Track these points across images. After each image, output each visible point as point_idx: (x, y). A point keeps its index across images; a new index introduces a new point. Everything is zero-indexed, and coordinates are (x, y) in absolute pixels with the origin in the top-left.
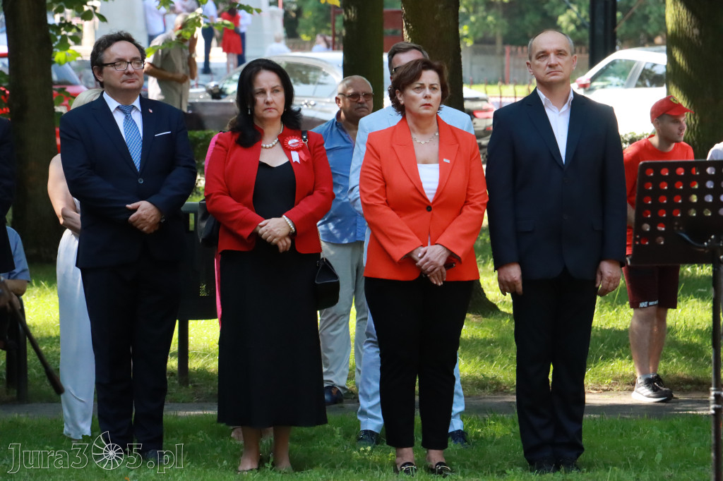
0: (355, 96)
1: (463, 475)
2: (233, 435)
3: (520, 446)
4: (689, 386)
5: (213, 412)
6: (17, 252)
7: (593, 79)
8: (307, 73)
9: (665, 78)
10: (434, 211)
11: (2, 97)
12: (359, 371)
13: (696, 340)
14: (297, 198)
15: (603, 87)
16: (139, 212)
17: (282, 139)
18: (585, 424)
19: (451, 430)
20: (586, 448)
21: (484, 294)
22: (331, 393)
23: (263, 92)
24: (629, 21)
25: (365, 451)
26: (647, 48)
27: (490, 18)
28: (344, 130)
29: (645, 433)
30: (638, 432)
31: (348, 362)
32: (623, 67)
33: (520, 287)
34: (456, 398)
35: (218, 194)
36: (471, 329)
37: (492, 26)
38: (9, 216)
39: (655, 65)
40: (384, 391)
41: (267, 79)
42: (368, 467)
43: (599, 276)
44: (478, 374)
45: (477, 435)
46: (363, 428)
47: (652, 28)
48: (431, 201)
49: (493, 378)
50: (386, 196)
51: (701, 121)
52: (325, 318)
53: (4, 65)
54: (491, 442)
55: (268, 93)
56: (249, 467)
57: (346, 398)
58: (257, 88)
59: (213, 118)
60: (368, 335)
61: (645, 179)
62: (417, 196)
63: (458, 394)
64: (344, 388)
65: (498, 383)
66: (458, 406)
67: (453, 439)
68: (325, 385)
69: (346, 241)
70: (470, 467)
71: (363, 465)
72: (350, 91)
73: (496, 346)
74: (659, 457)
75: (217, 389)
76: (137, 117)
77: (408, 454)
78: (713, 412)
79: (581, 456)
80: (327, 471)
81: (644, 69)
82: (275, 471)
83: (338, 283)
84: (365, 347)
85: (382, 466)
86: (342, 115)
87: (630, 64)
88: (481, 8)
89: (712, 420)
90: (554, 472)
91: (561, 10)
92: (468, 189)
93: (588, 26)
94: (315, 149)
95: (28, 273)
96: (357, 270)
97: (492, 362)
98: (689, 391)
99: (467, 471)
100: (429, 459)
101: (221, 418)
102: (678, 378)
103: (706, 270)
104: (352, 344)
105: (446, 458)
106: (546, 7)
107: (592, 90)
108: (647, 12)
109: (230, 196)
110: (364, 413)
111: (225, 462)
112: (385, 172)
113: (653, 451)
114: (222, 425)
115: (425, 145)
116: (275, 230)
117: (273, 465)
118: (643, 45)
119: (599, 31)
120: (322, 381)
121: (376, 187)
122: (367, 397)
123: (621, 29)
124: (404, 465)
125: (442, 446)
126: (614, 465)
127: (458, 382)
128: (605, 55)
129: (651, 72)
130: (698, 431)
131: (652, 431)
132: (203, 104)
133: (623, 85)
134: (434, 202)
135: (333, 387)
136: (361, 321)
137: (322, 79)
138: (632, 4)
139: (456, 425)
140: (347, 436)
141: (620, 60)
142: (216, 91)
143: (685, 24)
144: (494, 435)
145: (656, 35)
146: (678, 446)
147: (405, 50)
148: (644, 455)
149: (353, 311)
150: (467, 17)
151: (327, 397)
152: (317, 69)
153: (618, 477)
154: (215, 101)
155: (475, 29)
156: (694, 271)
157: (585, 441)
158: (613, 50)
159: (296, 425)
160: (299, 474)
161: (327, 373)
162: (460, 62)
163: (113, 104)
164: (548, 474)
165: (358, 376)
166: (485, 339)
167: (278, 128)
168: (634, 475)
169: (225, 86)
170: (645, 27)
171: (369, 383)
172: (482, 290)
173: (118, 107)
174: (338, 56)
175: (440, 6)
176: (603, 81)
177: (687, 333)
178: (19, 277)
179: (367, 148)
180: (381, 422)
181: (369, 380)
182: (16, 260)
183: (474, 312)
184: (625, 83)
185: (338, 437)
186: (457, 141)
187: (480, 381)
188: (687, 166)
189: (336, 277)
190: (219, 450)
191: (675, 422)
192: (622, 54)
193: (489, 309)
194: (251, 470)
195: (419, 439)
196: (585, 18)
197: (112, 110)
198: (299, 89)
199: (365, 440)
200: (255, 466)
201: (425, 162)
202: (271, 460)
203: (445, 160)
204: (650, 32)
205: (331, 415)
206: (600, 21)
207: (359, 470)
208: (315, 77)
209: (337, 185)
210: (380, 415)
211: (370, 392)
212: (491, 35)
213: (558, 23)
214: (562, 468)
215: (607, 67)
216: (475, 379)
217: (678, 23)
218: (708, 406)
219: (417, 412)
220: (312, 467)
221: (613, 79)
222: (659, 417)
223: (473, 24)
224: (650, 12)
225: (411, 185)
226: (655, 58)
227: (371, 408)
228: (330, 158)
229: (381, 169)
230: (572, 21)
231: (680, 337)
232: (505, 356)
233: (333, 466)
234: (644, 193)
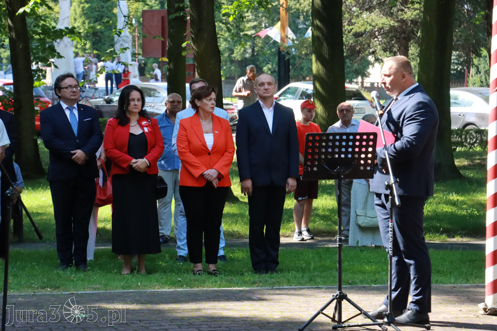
0: (172, 102)
1: (225, 276)
2: (119, 258)
3: (250, 262)
4: (324, 234)
5: (110, 247)
6: (18, 174)
7: (280, 96)
8: (151, 92)
9: (312, 95)
10: (211, 155)
11: (10, 103)
12: (176, 229)
13: (327, 213)
14: (149, 149)
15: (284, 99)
16: (76, 155)
17: (139, 122)
18: (279, 252)
19: (219, 255)
20: (280, 263)
21: (233, 193)
22: (163, 239)
23: (134, 100)
24: (295, 70)
25: (180, 265)
26: (303, 82)
27: (232, 68)
28: (169, 118)
29: (306, 256)
30: (303, 255)
31: (171, 225)
32: (293, 90)
33: (251, 190)
34: (221, 241)
35: (111, 148)
36: (228, 209)
37: (233, 71)
38: (14, 157)
39: (307, 89)
40: (188, 237)
41: (135, 95)
42: (181, 272)
43: (287, 185)
44: (230, 230)
45: (230, 257)
46: (179, 254)
47: (305, 73)
48: (210, 150)
49: (237, 231)
50: (189, 148)
51: (328, 115)
52: (160, 204)
53: (11, 88)
54: (237, 260)
55: (136, 101)
56: (126, 272)
57: (171, 241)
58: (131, 98)
59: (107, 112)
60: (181, 212)
61: (308, 141)
62: (204, 148)
63: (222, 238)
64: (169, 236)
65: (239, 234)
66: (222, 244)
67: (220, 259)
68: (160, 235)
69: (169, 169)
70: (228, 272)
71: (179, 271)
72: (171, 100)
73: (238, 217)
74: (312, 266)
75: (111, 237)
76: (76, 112)
77: (200, 266)
78: (338, 246)
79: (278, 267)
80: (162, 274)
81: (303, 91)
82: (139, 274)
83: (167, 187)
84: (179, 217)
85: (187, 271)
86: (168, 111)
87: (296, 89)
88: (229, 63)
89: (338, 249)
90: (266, 273)
91: (264, 64)
92: (226, 145)
93: (277, 71)
94: (154, 125)
95: (23, 183)
96: (175, 182)
97: (236, 224)
98: (324, 236)
99: (226, 274)
100: (209, 268)
101: (114, 250)
102: (320, 231)
103: (331, 182)
104: (173, 216)
105: (216, 268)
106: (258, 63)
107: (280, 100)
108: (302, 66)
109: (117, 149)
110: (179, 248)
111: (115, 270)
112: (189, 137)
113: (309, 264)
114: (114, 253)
115: (206, 125)
116: (141, 166)
117: (138, 271)
118: (301, 81)
119: (282, 74)
120: (159, 233)
121: (185, 144)
122: (180, 240)
123: (292, 73)
124: (198, 271)
125: (215, 262)
126: (292, 270)
127: (222, 233)
128: (285, 85)
129: (305, 93)
130: (329, 254)
131: (309, 255)
132: (102, 106)
133: (293, 98)
134: (212, 150)
135: (164, 236)
136: (177, 205)
137: (157, 95)
138: (296, 62)
139: (221, 253)
140: (171, 258)
141: (292, 87)
142: (108, 100)
143: (321, 72)
144: (238, 257)
145: (307, 76)
146: (320, 261)
147: (197, 82)
148: (305, 266)
149: (173, 201)
150: (223, 67)
151: (161, 240)
152: (155, 90)
153: (294, 275)
154: (108, 105)
155: (226, 73)
156: (326, 182)
157: (279, 259)
158: (288, 83)
159: (148, 253)
160: (150, 276)
161: (161, 229)
162: (221, 87)
163: (64, 106)
164: (263, 275)
165: (176, 232)
166: (233, 213)
167: (137, 117)
168: (301, 275)
169: (112, 98)
170: (302, 72)
171: (181, 234)
172: (232, 191)
173: (67, 108)
174: (165, 84)
175: (213, 62)
176: (284, 96)
177: (324, 210)
178: (20, 185)
179: (180, 126)
180: (187, 252)
181: (182, 232)
182: (18, 178)
183: (229, 201)
184: (294, 97)
185: (167, 258)
186: (221, 123)
187: (231, 232)
188: (320, 135)
189: (166, 184)
190: (113, 265)
191: (319, 250)
192: (293, 85)
193: (235, 200)
194: (128, 274)
195: (204, 259)
196: (275, 68)
197: (64, 108)
198: (147, 99)
199: (180, 260)
200: (129, 272)
201: (207, 133)
202: (137, 269)
203: (216, 132)
204: (304, 74)
205: (163, 248)
206: (283, 69)
207: (177, 273)
208: (154, 94)
209: (166, 144)
210: (186, 249)
211: (182, 238)
212: (233, 75)
213: (263, 70)
214: (269, 272)
215: (286, 90)
216: (229, 232)
217: (318, 71)
218: (336, 243)
219: (204, 247)
220: (155, 272)
221: (289, 96)
222: (312, 248)
223: (225, 70)
224: (304, 66)
225: (201, 143)
226: (307, 86)
227: (182, 245)
228: (162, 131)
229: (187, 136)
230: (269, 69)
231: (320, 212)
232: (242, 221)
233: (165, 272)
234: (307, 147)
